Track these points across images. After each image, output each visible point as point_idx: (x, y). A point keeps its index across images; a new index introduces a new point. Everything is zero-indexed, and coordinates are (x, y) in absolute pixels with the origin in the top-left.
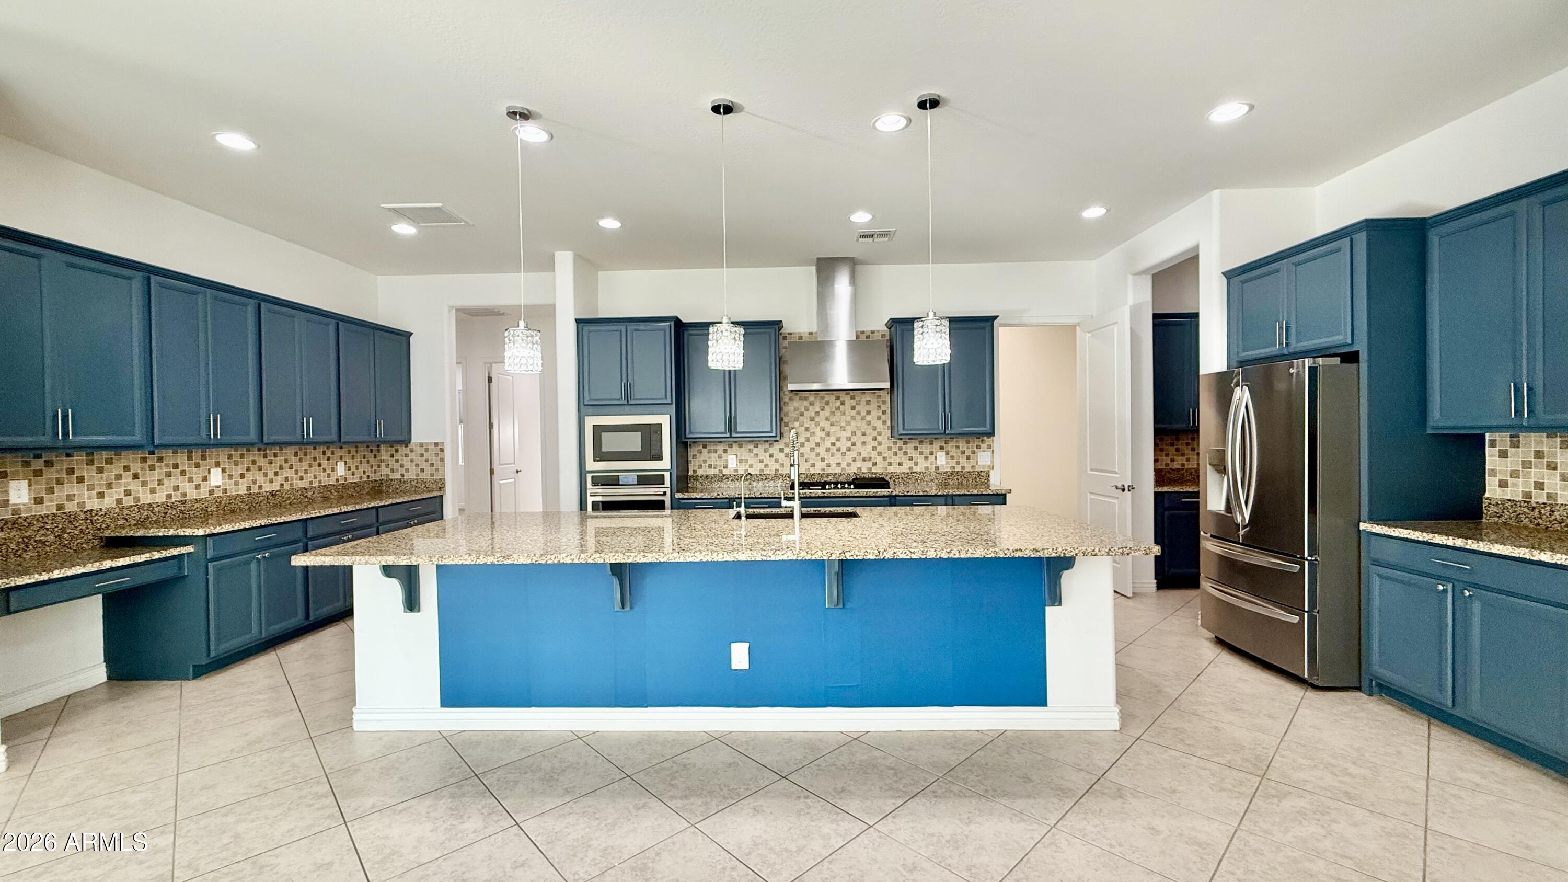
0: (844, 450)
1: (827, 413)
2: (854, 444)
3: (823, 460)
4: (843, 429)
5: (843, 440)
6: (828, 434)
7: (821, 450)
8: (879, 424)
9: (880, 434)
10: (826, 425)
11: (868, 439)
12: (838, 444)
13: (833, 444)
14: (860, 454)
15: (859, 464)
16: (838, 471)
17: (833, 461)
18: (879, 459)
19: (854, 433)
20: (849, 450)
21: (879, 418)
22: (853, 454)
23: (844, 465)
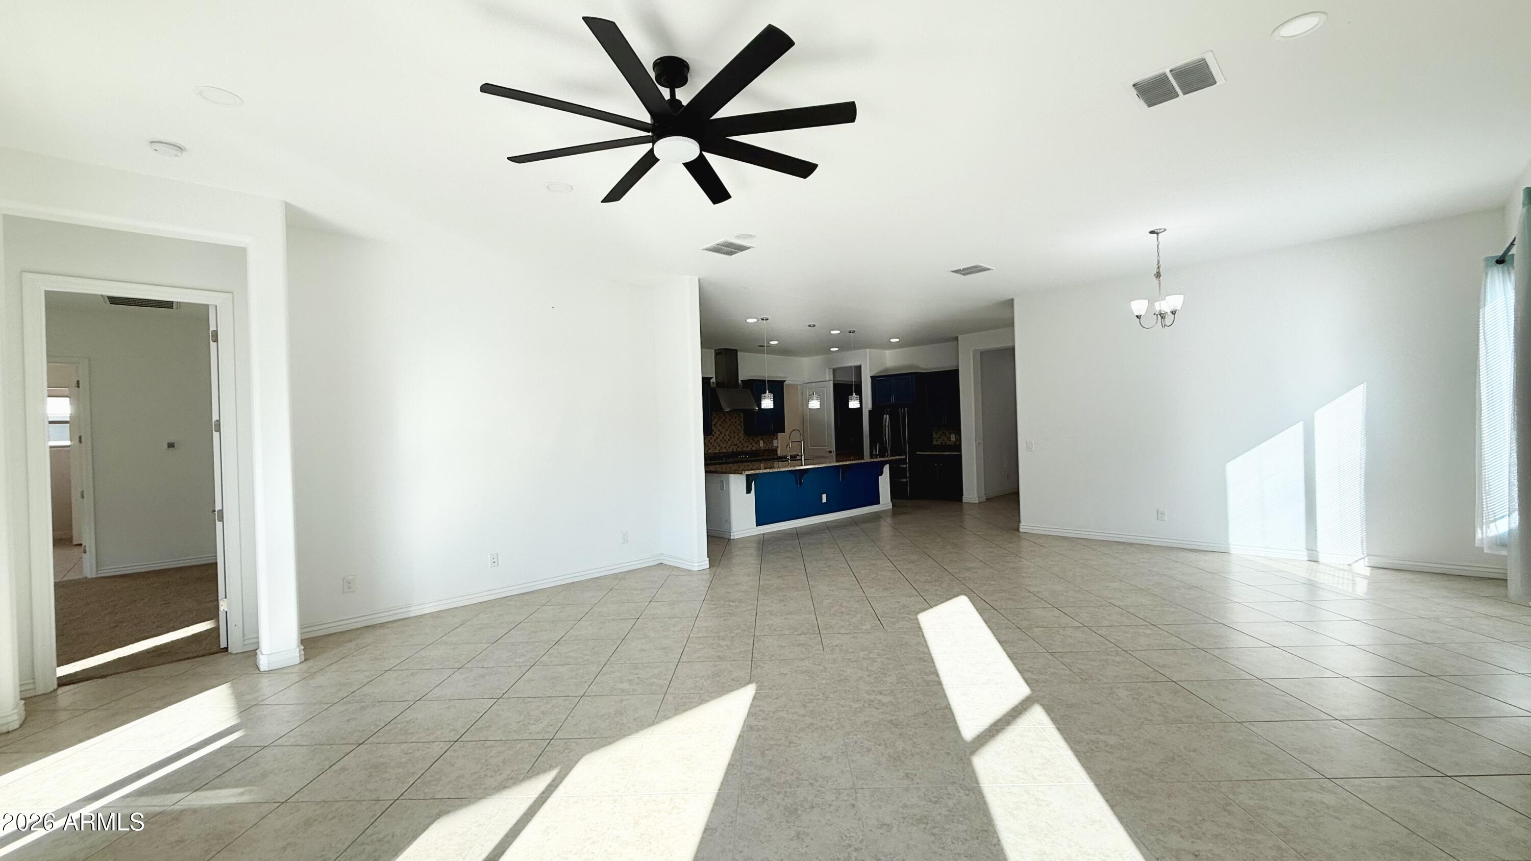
0: (727, 440)
1: (719, 423)
2: (731, 437)
3: (719, 446)
4: (727, 430)
5: (727, 436)
6: (721, 433)
7: (718, 441)
8: (739, 427)
9: (740, 432)
10: (720, 428)
11: (736, 435)
12: (725, 438)
13: (723, 438)
14: (733, 442)
15: (733, 447)
16: (725, 451)
17: (723, 446)
18: (740, 445)
19: (731, 432)
20: (729, 440)
21: (739, 425)
22: (730, 442)
23: (727, 448)
